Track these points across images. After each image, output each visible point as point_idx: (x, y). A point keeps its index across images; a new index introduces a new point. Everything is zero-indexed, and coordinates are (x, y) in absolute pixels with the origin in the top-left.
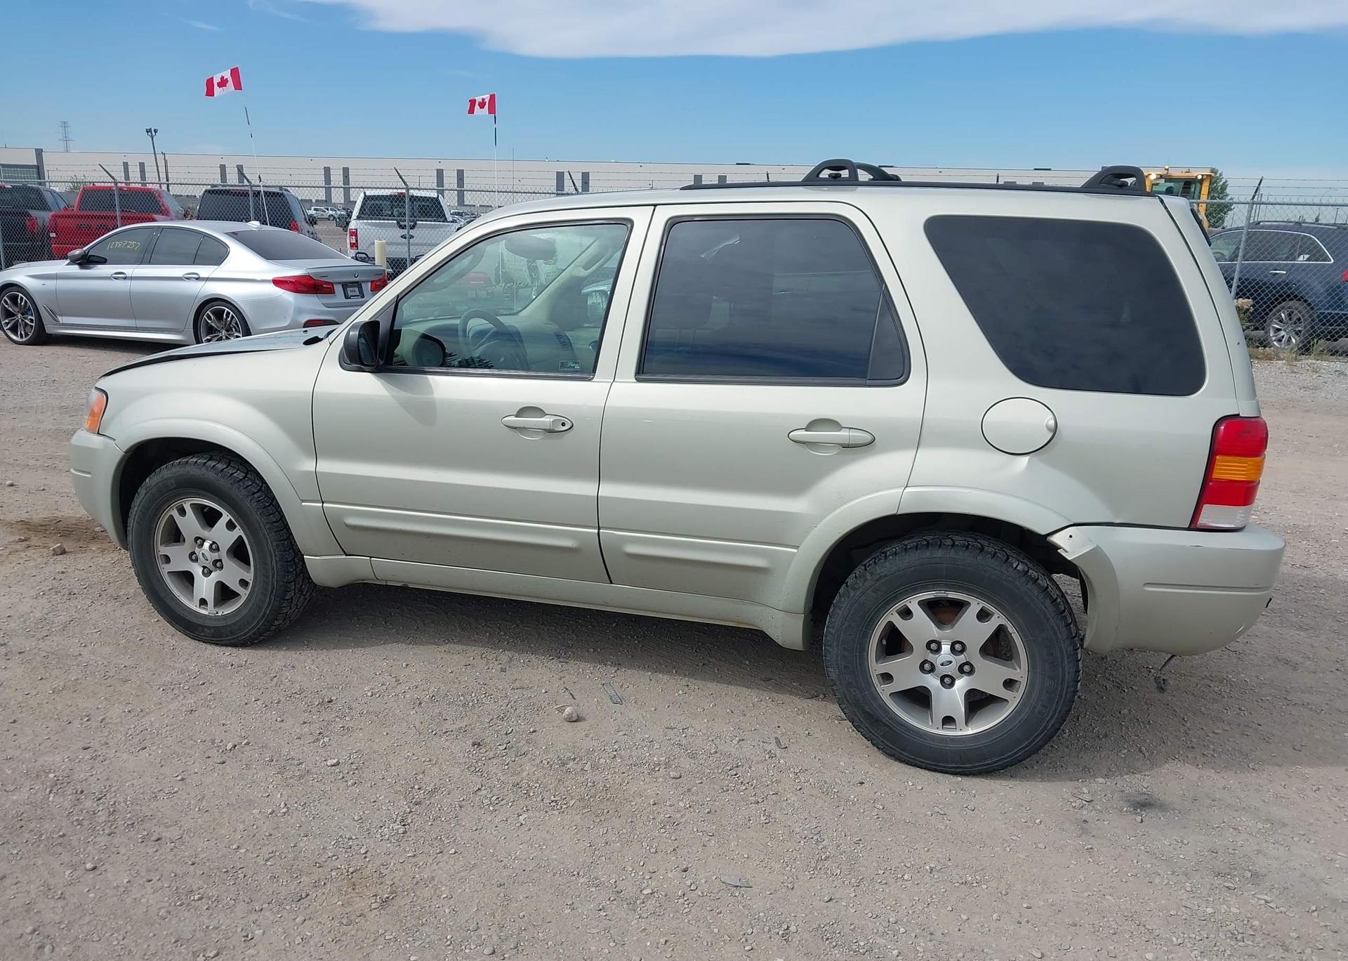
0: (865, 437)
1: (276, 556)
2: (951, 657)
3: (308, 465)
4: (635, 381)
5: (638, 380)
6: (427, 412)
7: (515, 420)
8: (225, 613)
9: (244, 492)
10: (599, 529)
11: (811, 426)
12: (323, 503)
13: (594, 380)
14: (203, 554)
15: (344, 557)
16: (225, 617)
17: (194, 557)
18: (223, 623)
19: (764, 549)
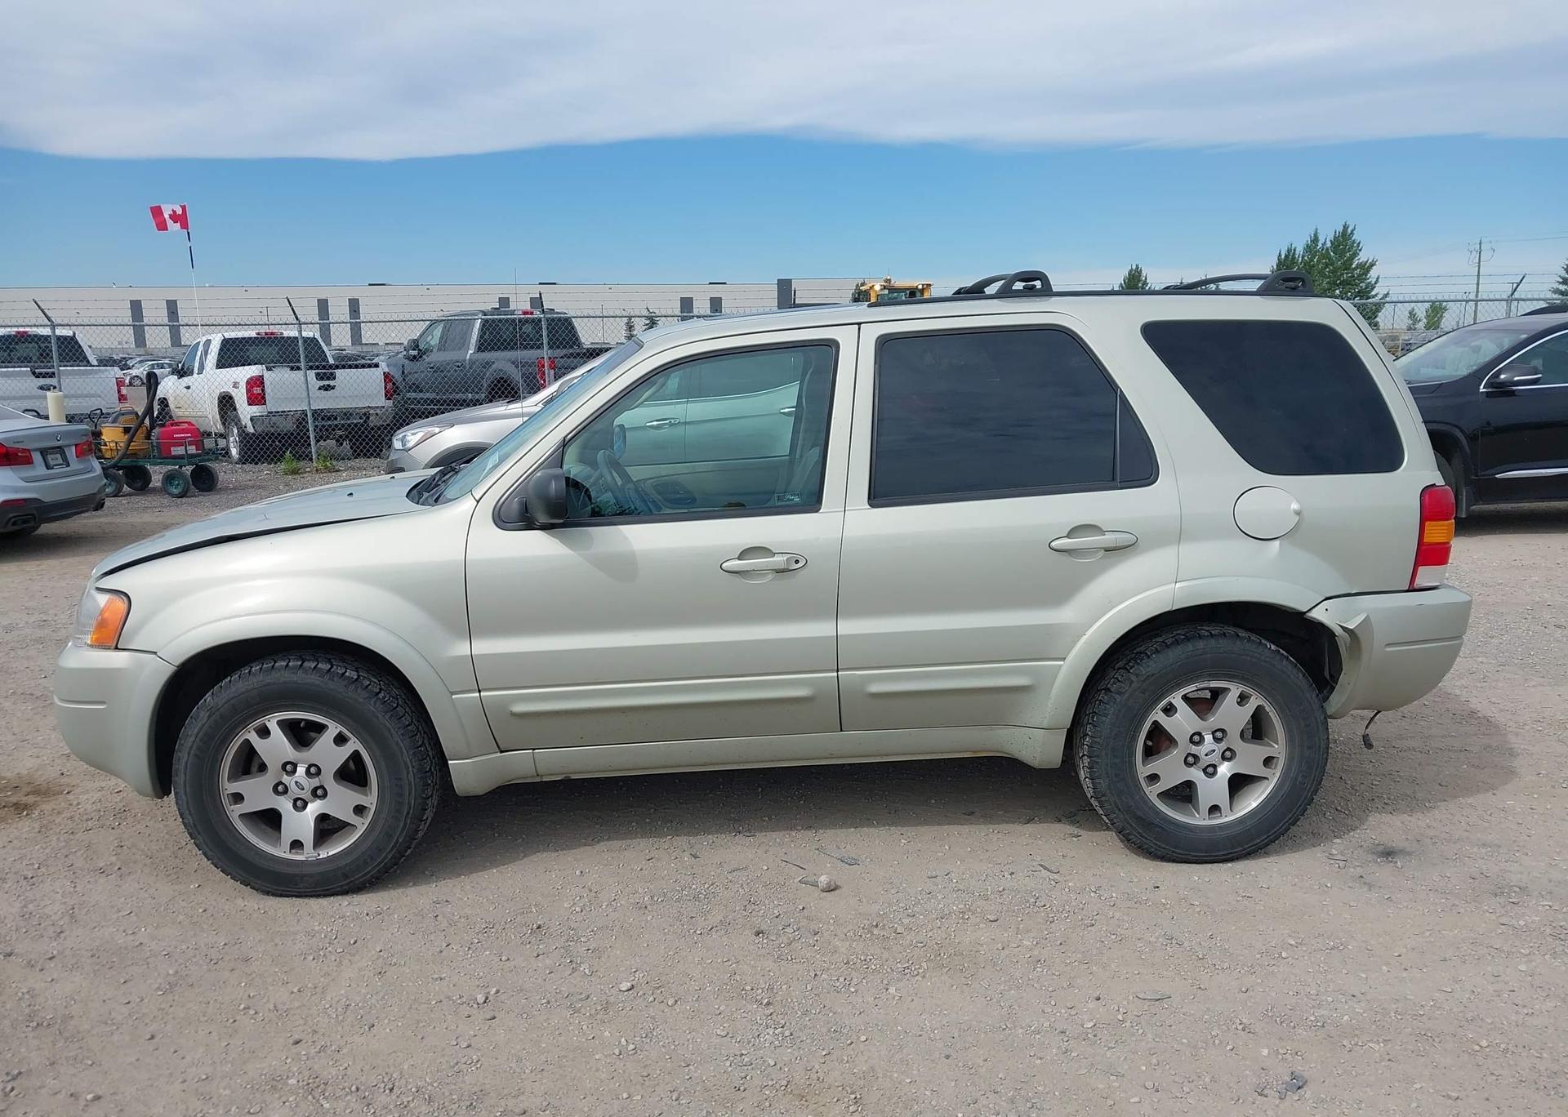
0: (1129, 538)
1: (413, 767)
2: (1214, 746)
3: (462, 649)
4: (869, 507)
5: (872, 506)
6: (625, 567)
7: (739, 564)
8: (330, 854)
9: (365, 694)
10: (838, 672)
11: (1070, 534)
12: (480, 691)
13: (821, 511)
14: (296, 782)
15: (499, 754)
16: (330, 859)
17: (280, 788)
18: (329, 867)
19: (1028, 666)
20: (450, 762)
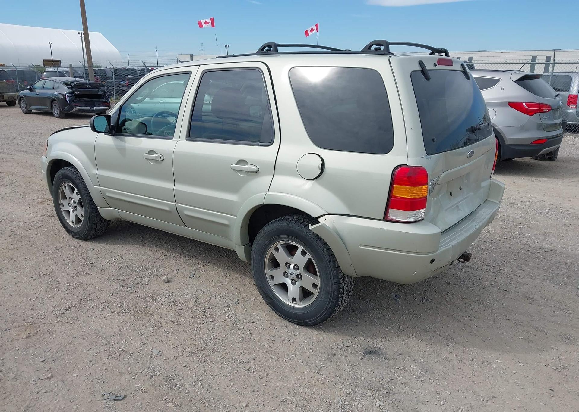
0: (254, 168)
2: (293, 271)
3: (94, 172)
4: (185, 140)
5: (187, 140)
6: (122, 150)
7: (148, 156)
10: (176, 203)
11: (238, 163)
12: (99, 186)
13: (173, 139)
15: (110, 208)
19: (227, 216)
20: (98, 207)
